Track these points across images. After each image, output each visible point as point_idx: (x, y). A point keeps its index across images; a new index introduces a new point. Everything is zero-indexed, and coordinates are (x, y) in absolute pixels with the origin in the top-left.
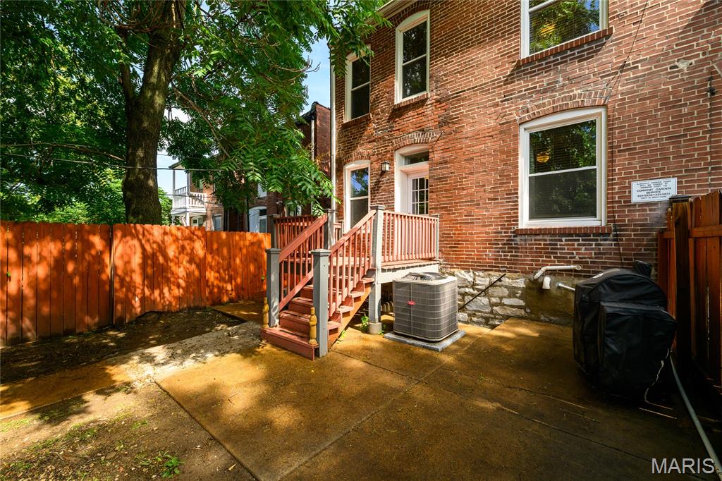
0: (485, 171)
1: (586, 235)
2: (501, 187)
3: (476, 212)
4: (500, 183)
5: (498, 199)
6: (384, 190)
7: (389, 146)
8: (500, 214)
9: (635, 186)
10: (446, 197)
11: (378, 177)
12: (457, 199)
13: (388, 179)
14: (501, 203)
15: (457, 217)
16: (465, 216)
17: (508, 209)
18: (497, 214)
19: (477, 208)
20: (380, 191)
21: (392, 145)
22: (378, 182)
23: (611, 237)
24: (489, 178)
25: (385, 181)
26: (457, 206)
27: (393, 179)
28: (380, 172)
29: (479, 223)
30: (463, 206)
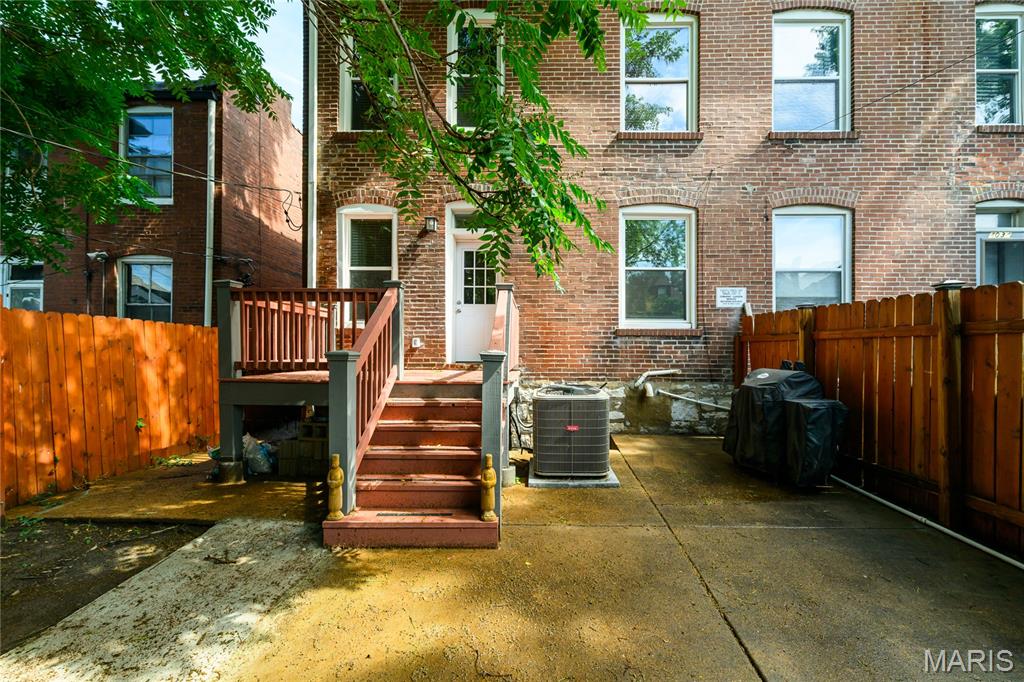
0: (581, 256)
1: (682, 337)
2: (600, 278)
3: (570, 306)
4: (599, 273)
5: (596, 292)
6: (426, 262)
7: (435, 193)
8: (599, 311)
9: (719, 291)
10: (529, 283)
11: (414, 239)
12: (545, 287)
13: (434, 245)
14: (599, 297)
15: (545, 310)
16: (556, 310)
17: (607, 306)
18: (595, 310)
19: (572, 302)
20: (417, 261)
21: (442, 193)
22: (413, 247)
23: (702, 340)
24: (586, 264)
25: (427, 247)
26: (545, 297)
27: (444, 246)
28: (418, 232)
29: (574, 320)
30: (553, 296)
